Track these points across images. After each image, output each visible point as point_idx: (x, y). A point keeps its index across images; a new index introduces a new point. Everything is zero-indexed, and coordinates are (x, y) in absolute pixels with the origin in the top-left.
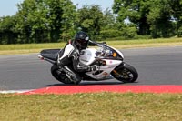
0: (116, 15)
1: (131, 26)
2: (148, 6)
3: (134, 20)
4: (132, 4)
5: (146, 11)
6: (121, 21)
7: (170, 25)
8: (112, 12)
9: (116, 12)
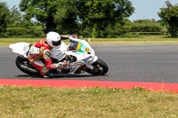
0: (24, 13)
1: (38, 25)
2: (55, 6)
3: (40, 18)
4: (40, 3)
5: (53, 10)
6: (28, 19)
7: (75, 26)
8: (19, 9)
9: (23, 10)
